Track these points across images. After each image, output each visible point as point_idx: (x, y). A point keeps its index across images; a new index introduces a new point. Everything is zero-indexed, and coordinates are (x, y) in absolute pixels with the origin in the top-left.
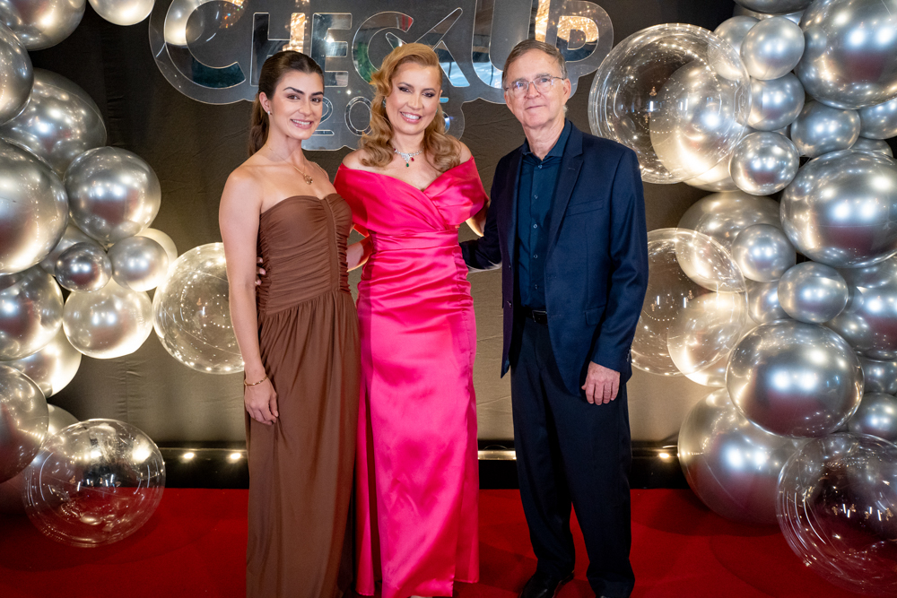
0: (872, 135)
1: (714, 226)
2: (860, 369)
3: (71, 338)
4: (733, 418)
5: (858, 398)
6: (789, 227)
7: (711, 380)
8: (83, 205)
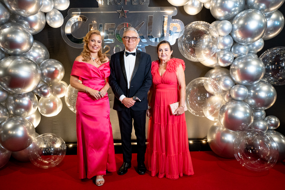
0: (252, 52)
1: (213, 77)
2: (253, 113)
3: (40, 111)
4: (221, 129)
5: (252, 121)
6: (232, 76)
7: (215, 119)
8: (45, 74)
